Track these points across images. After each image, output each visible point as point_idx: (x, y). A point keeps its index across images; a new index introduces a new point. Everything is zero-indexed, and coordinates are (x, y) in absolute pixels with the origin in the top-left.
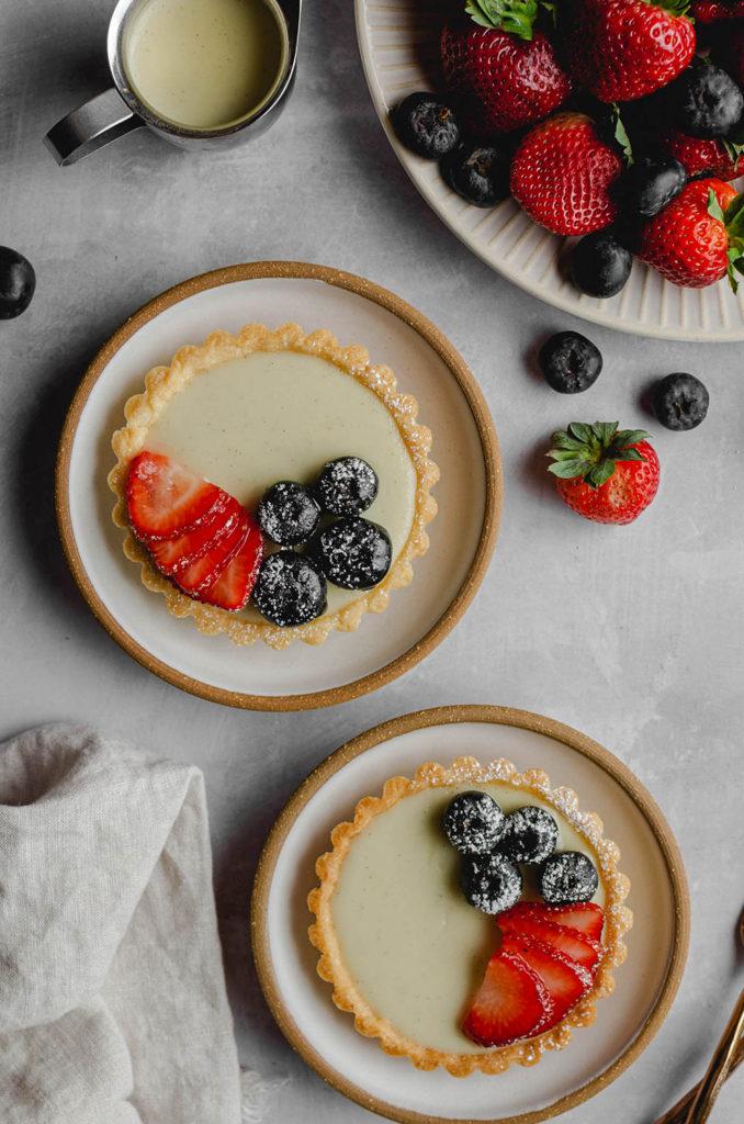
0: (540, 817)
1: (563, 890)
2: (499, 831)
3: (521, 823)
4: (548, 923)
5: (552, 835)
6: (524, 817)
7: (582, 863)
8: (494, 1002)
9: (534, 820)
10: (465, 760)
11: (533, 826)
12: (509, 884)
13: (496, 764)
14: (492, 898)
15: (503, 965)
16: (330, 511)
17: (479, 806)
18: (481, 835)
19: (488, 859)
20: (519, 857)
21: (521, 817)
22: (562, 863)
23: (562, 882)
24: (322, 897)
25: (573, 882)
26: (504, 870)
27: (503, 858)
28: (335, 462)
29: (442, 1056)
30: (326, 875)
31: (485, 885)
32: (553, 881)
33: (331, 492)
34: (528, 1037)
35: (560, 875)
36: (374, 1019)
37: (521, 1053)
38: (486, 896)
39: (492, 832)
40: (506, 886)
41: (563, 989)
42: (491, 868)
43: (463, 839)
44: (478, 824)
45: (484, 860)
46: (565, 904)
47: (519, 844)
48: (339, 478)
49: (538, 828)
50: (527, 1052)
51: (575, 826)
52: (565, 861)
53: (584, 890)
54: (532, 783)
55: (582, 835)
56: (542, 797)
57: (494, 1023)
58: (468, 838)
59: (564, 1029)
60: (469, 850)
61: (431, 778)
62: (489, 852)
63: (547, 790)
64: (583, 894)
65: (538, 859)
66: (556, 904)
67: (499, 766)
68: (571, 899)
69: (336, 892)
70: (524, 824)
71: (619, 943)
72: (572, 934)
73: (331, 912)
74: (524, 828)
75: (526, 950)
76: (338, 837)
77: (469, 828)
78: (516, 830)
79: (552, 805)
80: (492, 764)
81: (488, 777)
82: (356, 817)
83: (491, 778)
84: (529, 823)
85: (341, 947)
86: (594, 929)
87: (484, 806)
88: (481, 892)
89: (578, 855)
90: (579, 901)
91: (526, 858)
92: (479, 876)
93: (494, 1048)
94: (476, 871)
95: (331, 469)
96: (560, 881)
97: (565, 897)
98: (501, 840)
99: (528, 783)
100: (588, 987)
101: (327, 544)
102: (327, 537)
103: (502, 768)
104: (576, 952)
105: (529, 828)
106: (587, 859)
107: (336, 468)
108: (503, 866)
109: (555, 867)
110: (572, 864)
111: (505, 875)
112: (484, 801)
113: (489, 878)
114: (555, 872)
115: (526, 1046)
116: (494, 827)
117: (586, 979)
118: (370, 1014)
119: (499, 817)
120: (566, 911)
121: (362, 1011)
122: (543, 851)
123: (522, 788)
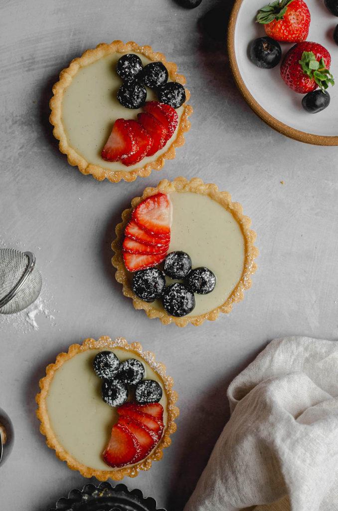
0: (135, 363)
1: (145, 397)
2: (117, 369)
3: (126, 366)
4: (138, 411)
5: (140, 371)
6: (128, 363)
7: (154, 385)
8: (116, 447)
9: (133, 364)
10: (105, 337)
11: (132, 367)
12: (121, 393)
13: (118, 340)
14: (113, 399)
15: (118, 430)
16: (189, 281)
17: (108, 357)
18: (108, 370)
19: (112, 381)
20: (126, 381)
21: (127, 363)
22: (144, 384)
23: (144, 393)
24: (41, 397)
25: (149, 393)
26: (119, 387)
27: (119, 381)
28: (208, 271)
29: (94, 471)
30: (43, 387)
31: (110, 393)
32: (140, 392)
33: (197, 277)
34: (131, 464)
35: (143, 390)
36: (64, 453)
37: (129, 471)
38: (110, 398)
39: (113, 369)
40: (119, 394)
41: (145, 442)
42: (113, 386)
43: (100, 372)
44: (107, 365)
45: (110, 382)
46: (145, 403)
47: (126, 375)
48: (203, 276)
49: (134, 368)
50: (132, 471)
51: (153, 369)
52: (146, 384)
53: (155, 397)
54: (134, 349)
55: (156, 373)
56: (139, 355)
57: (116, 456)
58: (102, 371)
59: (148, 461)
60: (103, 377)
61: (89, 345)
62: (113, 378)
63: (141, 352)
64: (154, 399)
65: (134, 382)
66: (142, 403)
67: (120, 340)
68: (148, 401)
69: (48, 395)
70: (128, 366)
71: (173, 423)
72: (149, 417)
73: (46, 404)
74: (128, 368)
75: (128, 424)
76: (49, 370)
77: (103, 367)
78: (124, 369)
79: (143, 359)
80: (117, 340)
81: (115, 345)
82: (56, 361)
83: (116, 346)
84: (130, 366)
85: (50, 420)
86: (159, 415)
87: (110, 357)
88: (108, 396)
89: (152, 381)
90: (152, 402)
91: (129, 382)
92: (108, 389)
93: (116, 469)
94: (107, 387)
95: (205, 271)
96: (143, 393)
97: (145, 400)
98: (118, 373)
99: (132, 348)
100: (156, 441)
101: (175, 288)
102: (178, 286)
103: (121, 341)
104: (151, 425)
105: (130, 368)
106: (157, 383)
107: (206, 272)
108: (118, 385)
109: (142, 386)
110: (149, 385)
111: (119, 389)
112: (110, 355)
113: (112, 390)
114: (141, 388)
115: (131, 468)
116: (114, 367)
117: (155, 438)
118: (63, 450)
119: (116, 362)
120: (146, 406)
121: (59, 449)
122: (136, 379)
123: (130, 351)
